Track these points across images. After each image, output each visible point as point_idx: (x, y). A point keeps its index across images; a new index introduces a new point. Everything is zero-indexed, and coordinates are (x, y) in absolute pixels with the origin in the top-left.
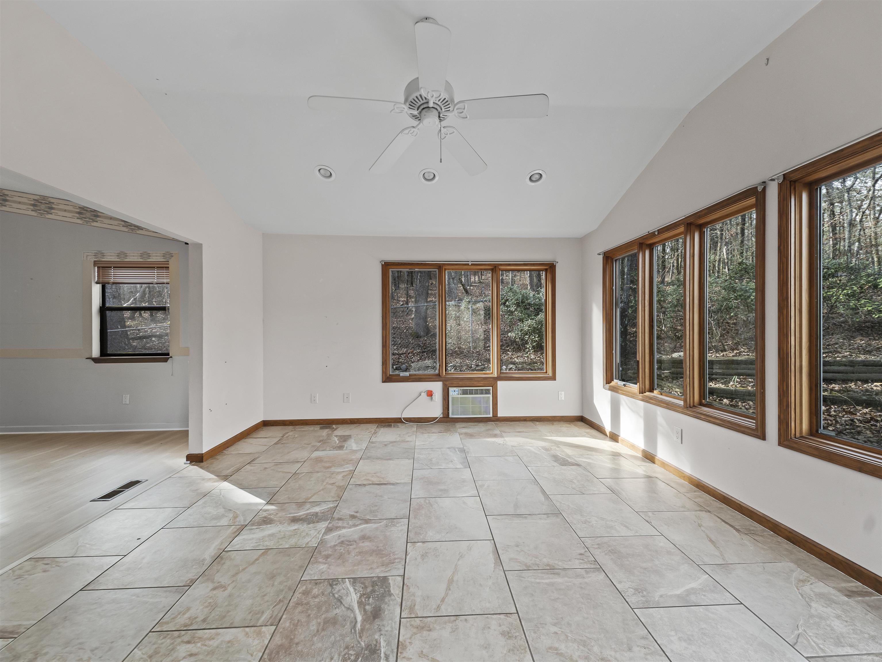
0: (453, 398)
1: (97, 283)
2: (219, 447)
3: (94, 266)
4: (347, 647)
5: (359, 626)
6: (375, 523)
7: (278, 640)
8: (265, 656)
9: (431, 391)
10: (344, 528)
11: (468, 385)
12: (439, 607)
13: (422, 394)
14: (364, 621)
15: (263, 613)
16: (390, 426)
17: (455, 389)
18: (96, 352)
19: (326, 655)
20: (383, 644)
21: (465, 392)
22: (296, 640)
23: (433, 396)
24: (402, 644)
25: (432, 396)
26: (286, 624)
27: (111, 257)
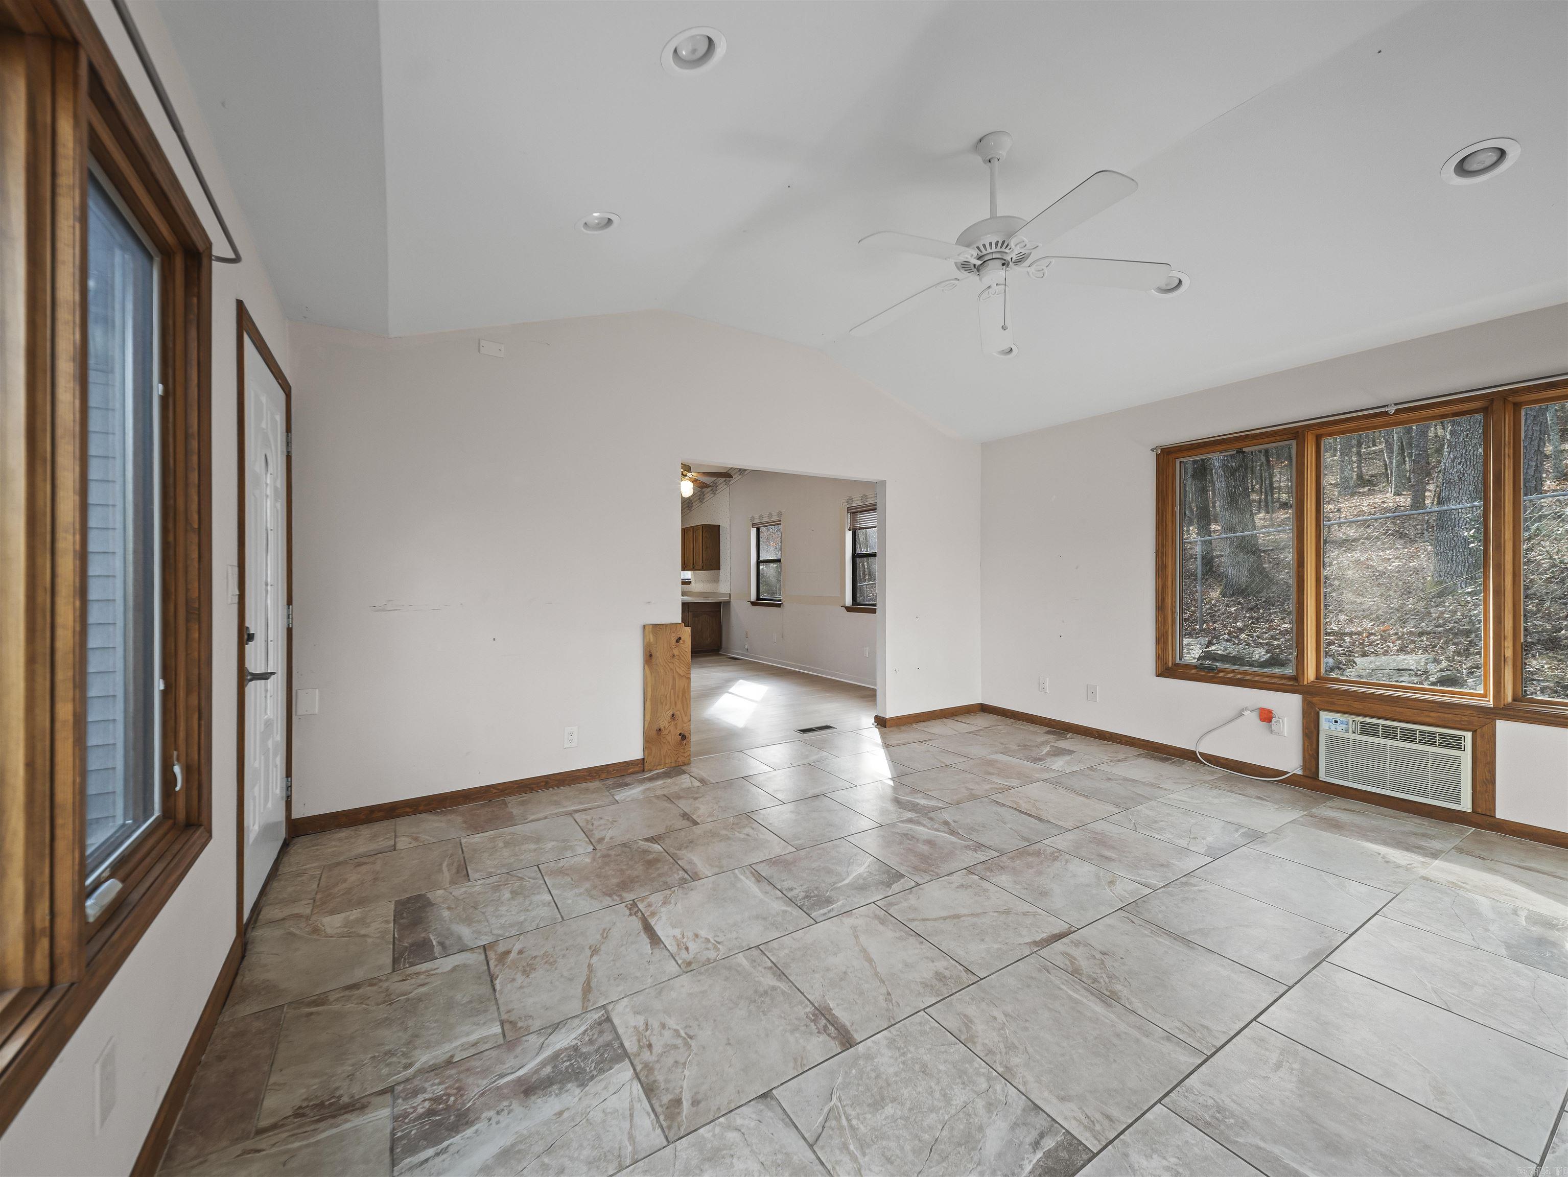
0: (1331, 738)
1: (849, 530)
2: (908, 717)
3: (848, 513)
4: (817, 888)
5: (840, 885)
6: (958, 838)
7: (789, 857)
8: (774, 859)
9: (1270, 712)
10: (924, 826)
11: (1384, 715)
12: (913, 920)
13: (1246, 713)
14: (848, 885)
15: (800, 839)
16: (1164, 760)
17: (1337, 716)
18: (848, 601)
19: (802, 882)
20: (840, 903)
21: (1366, 730)
22: (797, 864)
23: (1273, 723)
24: (851, 914)
25: (1270, 721)
26: (803, 853)
27: (857, 503)
